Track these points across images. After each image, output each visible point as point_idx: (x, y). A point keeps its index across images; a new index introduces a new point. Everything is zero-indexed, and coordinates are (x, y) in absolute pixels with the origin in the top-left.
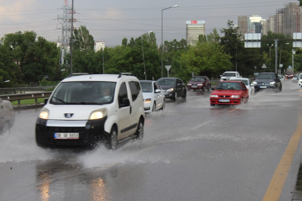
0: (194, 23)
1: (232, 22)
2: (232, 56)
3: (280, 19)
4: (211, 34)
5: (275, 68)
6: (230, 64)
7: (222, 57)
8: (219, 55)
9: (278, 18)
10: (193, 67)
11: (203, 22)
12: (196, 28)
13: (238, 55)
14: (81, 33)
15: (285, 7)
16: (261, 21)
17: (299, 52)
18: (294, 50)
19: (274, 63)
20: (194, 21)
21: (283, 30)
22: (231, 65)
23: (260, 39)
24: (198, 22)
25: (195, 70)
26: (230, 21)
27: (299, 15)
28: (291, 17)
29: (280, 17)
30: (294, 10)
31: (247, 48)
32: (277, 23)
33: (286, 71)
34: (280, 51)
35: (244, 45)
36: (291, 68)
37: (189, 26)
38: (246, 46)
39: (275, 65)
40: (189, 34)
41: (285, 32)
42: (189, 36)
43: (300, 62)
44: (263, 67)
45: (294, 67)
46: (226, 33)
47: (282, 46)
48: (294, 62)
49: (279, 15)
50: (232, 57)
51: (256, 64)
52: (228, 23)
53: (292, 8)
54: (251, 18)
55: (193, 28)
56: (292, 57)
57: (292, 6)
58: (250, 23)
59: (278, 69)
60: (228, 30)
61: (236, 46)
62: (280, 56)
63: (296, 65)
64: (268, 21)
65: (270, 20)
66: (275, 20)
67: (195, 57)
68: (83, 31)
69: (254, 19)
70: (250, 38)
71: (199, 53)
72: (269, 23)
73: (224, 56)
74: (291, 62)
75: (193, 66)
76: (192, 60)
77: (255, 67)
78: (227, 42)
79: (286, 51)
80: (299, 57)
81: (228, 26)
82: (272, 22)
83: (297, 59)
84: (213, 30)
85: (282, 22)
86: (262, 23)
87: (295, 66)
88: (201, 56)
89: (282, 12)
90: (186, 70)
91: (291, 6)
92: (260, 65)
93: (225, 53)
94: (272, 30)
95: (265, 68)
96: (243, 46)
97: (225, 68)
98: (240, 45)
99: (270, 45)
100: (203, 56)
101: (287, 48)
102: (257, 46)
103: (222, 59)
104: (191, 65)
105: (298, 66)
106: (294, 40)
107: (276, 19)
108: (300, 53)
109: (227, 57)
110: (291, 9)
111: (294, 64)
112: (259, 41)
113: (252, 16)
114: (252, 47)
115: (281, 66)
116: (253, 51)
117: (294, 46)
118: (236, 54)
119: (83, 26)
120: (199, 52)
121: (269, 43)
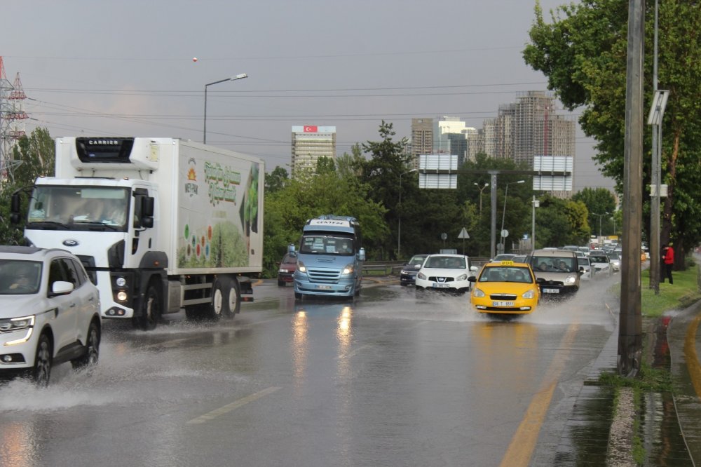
0: (310, 131)
1: (390, 127)
2: (386, 208)
3: (507, 128)
4: (346, 157)
5: (490, 240)
6: (383, 226)
7: (363, 208)
8: (356, 205)
9: (502, 126)
10: (291, 233)
11: (332, 129)
12: (314, 142)
13: (403, 207)
14: (36, 146)
15: (518, 101)
16: (464, 131)
17: (549, 203)
18: (537, 198)
19: (490, 227)
20: (310, 127)
21: (513, 152)
22: (385, 229)
23: (455, 167)
24: (321, 129)
25: (295, 239)
26: (385, 125)
27: (551, 121)
28: (531, 124)
29: (508, 122)
30: (538, 108)
31: (424, 190)
32: (501, 137)
33: (516, 247)
34: (504, 199)
35: (417, 181)
36: (530, 239)
37: (298, 138)
38: (422, 185)
39: (490, 232)
40: (297, 156)
41: (517, 158)
42: (299, 161)
43: (550, 228)
44: (461, 236)
45: (537, 239)
46: (376, 153)
47: (509, 187)
48: (536, 225)
49: (504, 119)
50: (388, 210)
51: (446, 228)
52: (380, 129)
53: (534, 103)
54: (441, 124)
55: (307, 142)
56: (532, 215)
57: (535, 98)
58: (440, 136)
59: (498, 241)
60: (381, 145)
61: (398, 184)
62: (503, 210)
63: (542, 233)
64: (481, 132)
65: (484, 128)
66: (496, 129)
67: (298, 208)
68: (41, 141)
69: (448, 127)
70: (433, 166)
71: (306, 199)
72: (483, 137)
73: (368, 208)
74: (528, 225)
75: (291, 229)
76: (291, 213)
77: (445, 236)
78: (378, 175)
79: (518, 199)
80: (548, 215)
81: (381, 135)
82: (489, 134)
83: (542, 218)
84: (353, 147)
85: (512, 135)
86: (467, 137)
87: (540, 237)
88: (313, 207)
89: (512, 111)
90: (274, 238)
91: (532, 98)
92: (455, 230)
93: (370, 200)
94: (489, 151)
95: (466, 239)
96: (415, 184)
97: (370, 237)
98: (408, 182)
99: (482, 184)
100: (317, 206)
101: (520, 192)
102: (448, 185)
103: (363, 214)
104: (288, 226)
105: (546, 236)
106: (536, 174)
107: (498, 127)
108: (552, 205)
109: (374, 210)
110: (532, 107)
111: (536, 230)
112: (452, 173)
113: (444, 119)
114: (436, 187)
115: (505, 233)
116: (440, 197)
117: (536, 187)
118: (399, 204)
119: (42, 129)
120: (307, 196)
121: (479, 179)
